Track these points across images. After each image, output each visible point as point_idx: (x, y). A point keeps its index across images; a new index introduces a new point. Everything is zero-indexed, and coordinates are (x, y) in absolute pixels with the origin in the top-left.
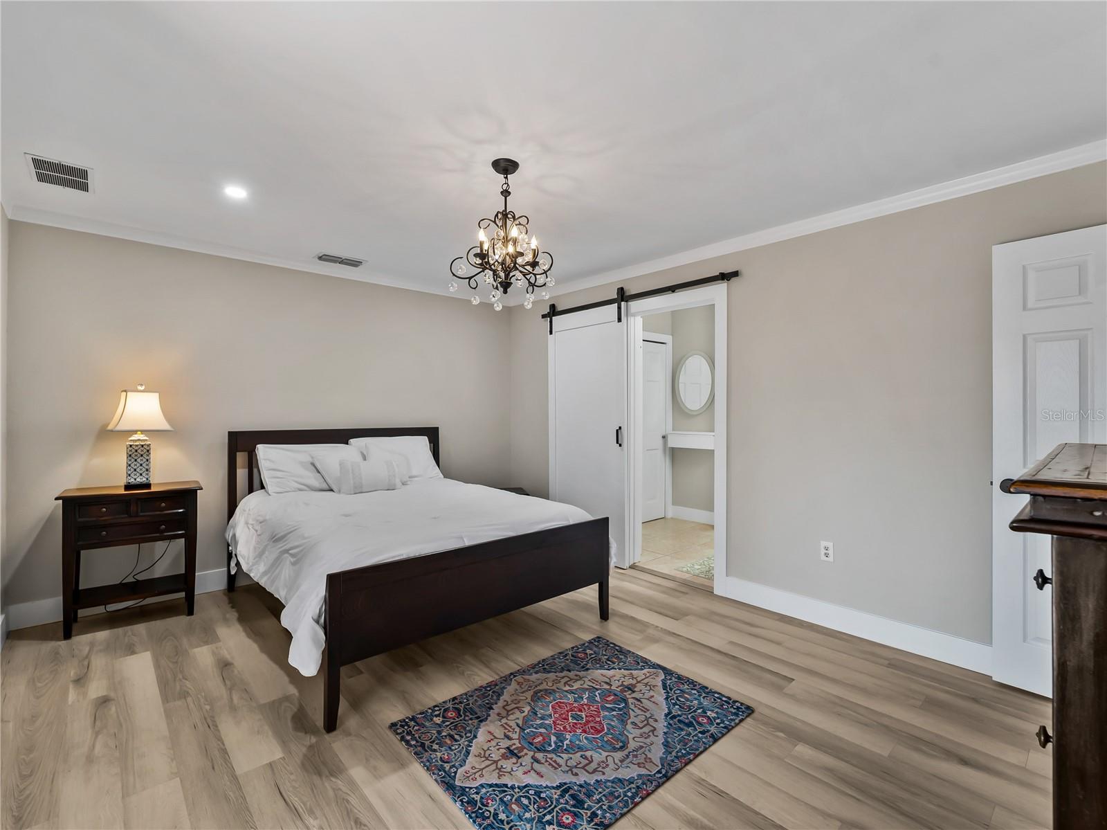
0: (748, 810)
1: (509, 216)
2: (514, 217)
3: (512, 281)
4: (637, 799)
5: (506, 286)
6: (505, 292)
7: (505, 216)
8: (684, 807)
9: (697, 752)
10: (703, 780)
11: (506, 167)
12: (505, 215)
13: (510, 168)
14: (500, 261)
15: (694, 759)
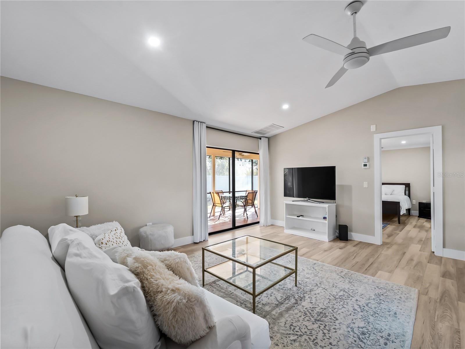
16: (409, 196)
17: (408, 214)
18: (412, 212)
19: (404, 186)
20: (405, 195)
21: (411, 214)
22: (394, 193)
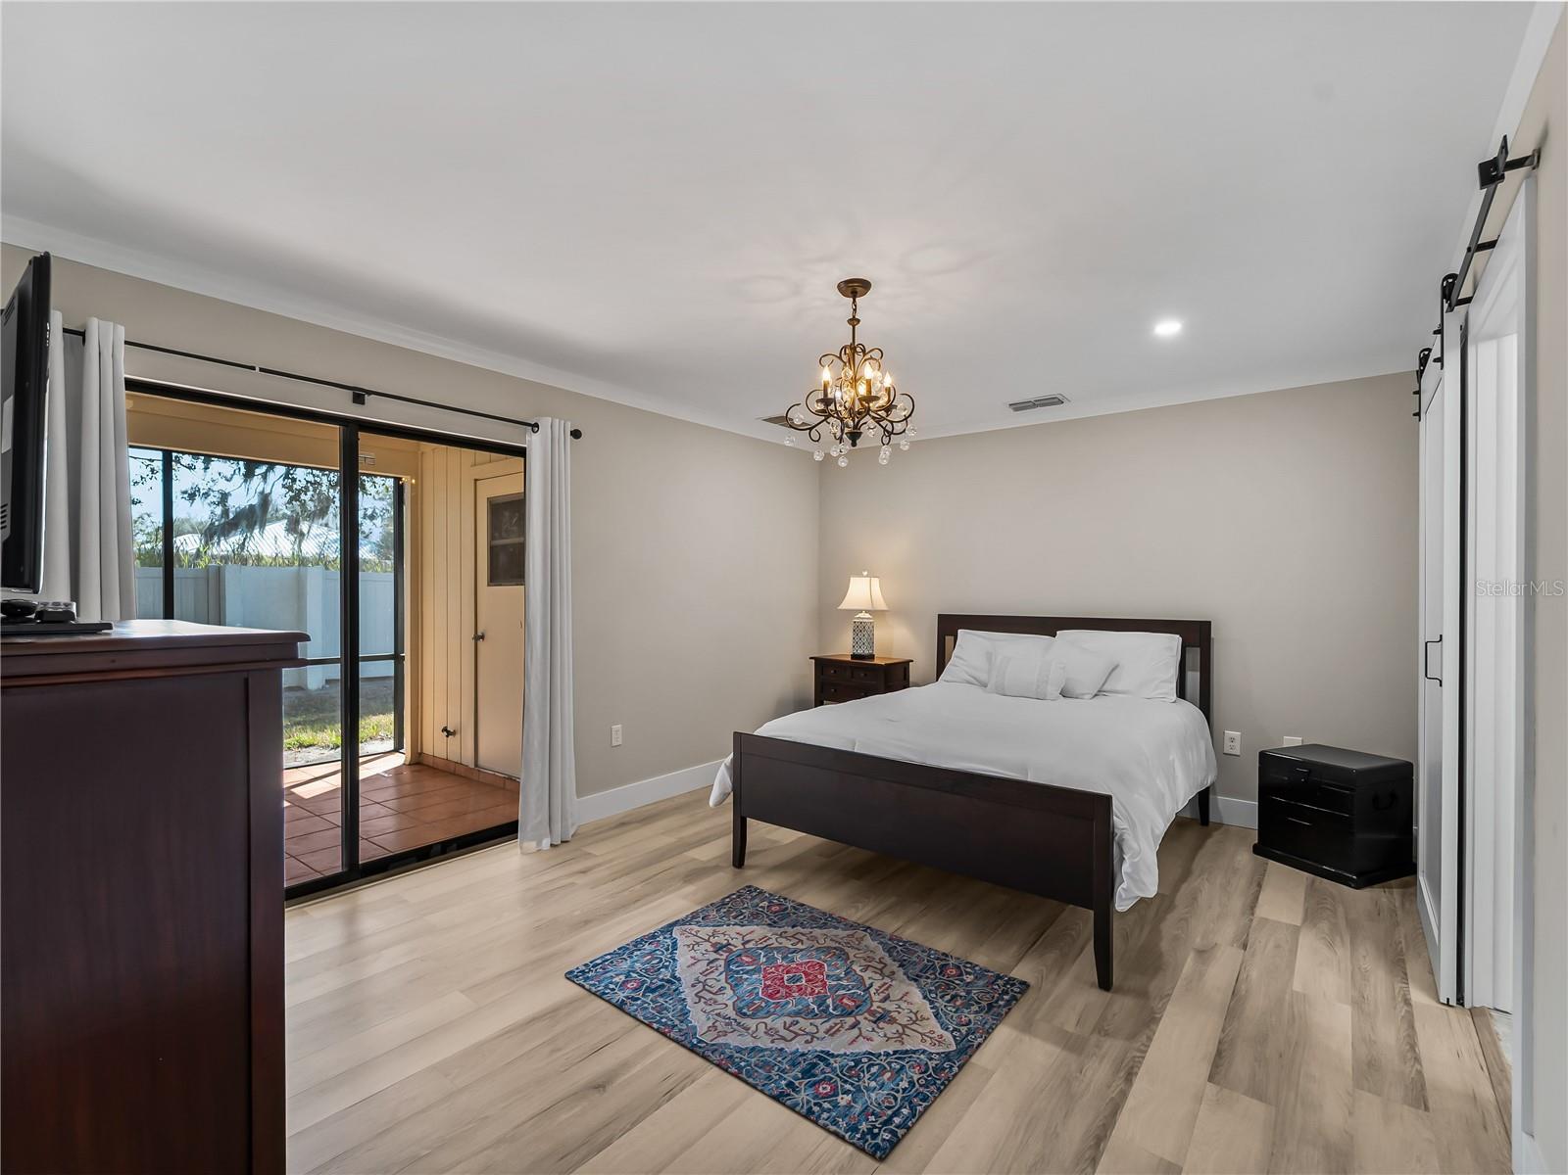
0: (640, 1116)
1: (858, 349)
2: (864, 351)
3: (861, 430)
4: (655, 1026)
5: (854, 436)
6: (854, 444)
7: (852, 352)
8: (647, 1063)
9: (744, 1076)
10: (693, 1082)
11: (854, 288)
12: (853, 348)
13: (859, 289)
14: (847, 405)
15: (732, 1074)
16: (1205, 705)
17: (1197, 815)
18: (1220, 806)
19: (1174, 641)
20: (1181, 693)
21: (1212, 819)
22: (1119, 688)
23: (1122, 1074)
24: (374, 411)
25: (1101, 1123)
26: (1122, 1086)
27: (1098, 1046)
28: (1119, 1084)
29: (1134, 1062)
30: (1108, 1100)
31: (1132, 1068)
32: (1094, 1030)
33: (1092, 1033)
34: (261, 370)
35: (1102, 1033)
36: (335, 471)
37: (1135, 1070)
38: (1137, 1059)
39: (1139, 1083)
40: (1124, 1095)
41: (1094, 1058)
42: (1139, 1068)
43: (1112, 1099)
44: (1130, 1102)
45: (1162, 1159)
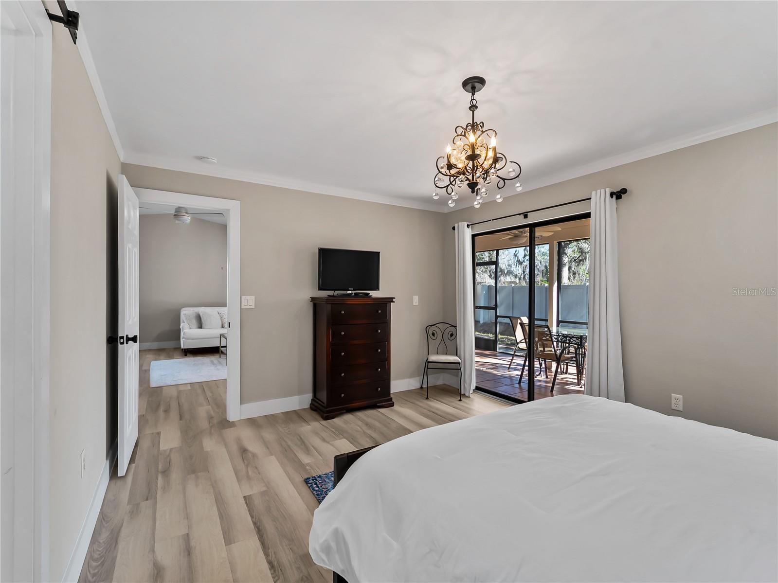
11: (473, 84)
23: (275, 564)
24: (533, 219)
25: (264, 536)
26: (271, 559)
27: (298, 568)
28: (272, 558)
29: (277, 576)
30: (270, 547)
31: (275, 571)
32: (309, 575)
33: (308, 572)
34: (492, 220)
35: (305, 579)
36: (528, 246)
37: (272, 571)
38: (276, 578)
39: (265, 566)
40: (266, 555)
41: (294, 561)
42: (272, 574)
43: (269, 549)
44: (261, 554)
45: (234, 543)
